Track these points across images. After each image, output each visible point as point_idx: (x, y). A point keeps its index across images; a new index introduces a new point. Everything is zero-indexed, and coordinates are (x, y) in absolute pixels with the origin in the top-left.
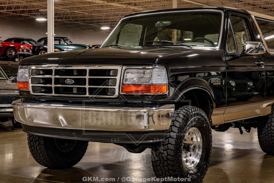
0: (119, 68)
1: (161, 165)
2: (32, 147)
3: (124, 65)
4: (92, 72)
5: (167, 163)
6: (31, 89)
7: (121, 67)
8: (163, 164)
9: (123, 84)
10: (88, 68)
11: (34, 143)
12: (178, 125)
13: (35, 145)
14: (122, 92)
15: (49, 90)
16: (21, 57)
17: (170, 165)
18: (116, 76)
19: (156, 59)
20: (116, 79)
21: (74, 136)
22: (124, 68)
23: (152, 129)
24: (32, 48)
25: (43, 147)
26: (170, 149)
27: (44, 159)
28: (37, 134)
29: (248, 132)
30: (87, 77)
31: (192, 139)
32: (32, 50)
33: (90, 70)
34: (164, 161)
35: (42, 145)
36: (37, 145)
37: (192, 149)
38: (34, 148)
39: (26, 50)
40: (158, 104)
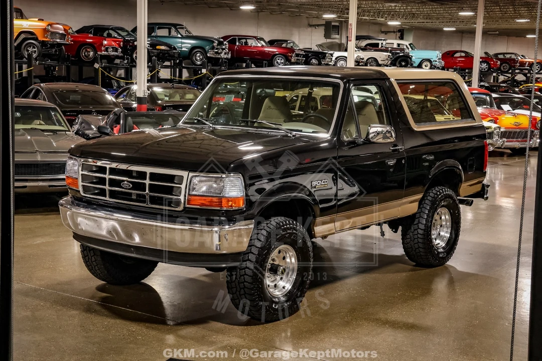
0: (184, 174)
1: (238, 293)
2: (85, 257)
3: (191, 171)
4: (153, 176)
5: (244, 291)
6: (81, 189)
7: (188, 173)
8: (240, 292)
9: (189, 194)
10: (149, 170)
11: (88, 252)
12: (259, 244)
13: (89, 254)
14: (188, 204)
15: (102, 192)
16: (103, 61)
17: (247, 294)
18: (181, 184)
19: (230, 164)
20: (180, 187)
21: (133, 253)
22: (191, 174)
23: (224, 252)
24: (122, 43)
25: (99, 259)
26: (247, 275)
27: (101, 273)
28: (89, 245)
29: (394, 232)
30: (147, 182)
31: (284, 258)
32: (121, 48)
33: (151, 174)
34: (241, 289)
35: (97, 256)
36: (92, 255)
37: (280, 272)
38: (89, 259)
39: (113, 48)
40: (233, 221)
